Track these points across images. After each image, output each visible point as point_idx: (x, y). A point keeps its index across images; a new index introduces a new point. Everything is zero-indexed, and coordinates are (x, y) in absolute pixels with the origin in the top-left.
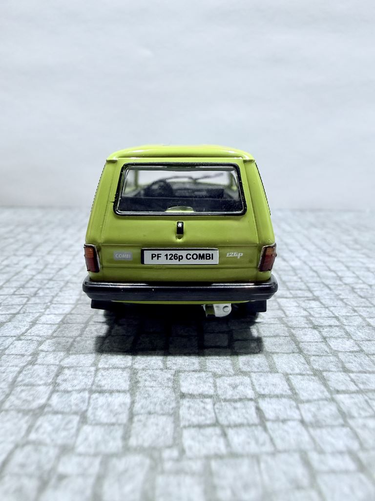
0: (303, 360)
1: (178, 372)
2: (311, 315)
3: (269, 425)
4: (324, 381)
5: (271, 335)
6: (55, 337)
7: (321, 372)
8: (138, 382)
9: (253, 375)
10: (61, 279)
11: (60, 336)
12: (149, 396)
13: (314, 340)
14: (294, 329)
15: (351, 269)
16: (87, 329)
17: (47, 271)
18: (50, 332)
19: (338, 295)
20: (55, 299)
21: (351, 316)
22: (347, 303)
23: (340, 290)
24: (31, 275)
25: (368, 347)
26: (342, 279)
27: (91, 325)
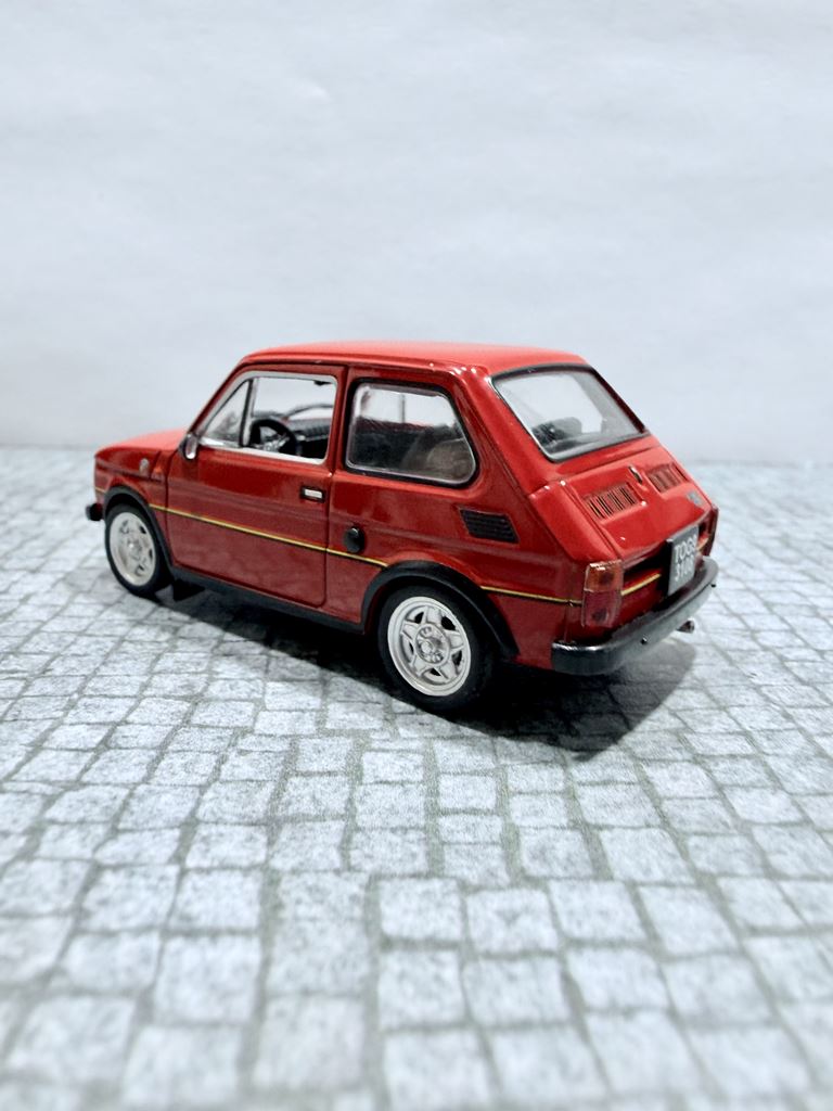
0: (670, 847)
1: (375, 879)
2: (687, 728)
3: (593, 1022)
4: (721, 903)
5: (597, 779)
6: (85, 785)
7: (713, 878)
8: (279, 906)
9: (554, 886)
10: (108, 633)
11: (98, 781)
12: (306, 944)
13: (694, 792)
14: (648, 765)
15: (775, 609)
16: (163, 764)
17: (75, 610)
18: (76, 770)
19: (749, 677)
20: (91, 684)
21: (779, 731)
22: (770, 695)
23: (754, 664)
24: (39, 621)
25: (820, 813)
26: (757, 635)
27: (174, 752)
